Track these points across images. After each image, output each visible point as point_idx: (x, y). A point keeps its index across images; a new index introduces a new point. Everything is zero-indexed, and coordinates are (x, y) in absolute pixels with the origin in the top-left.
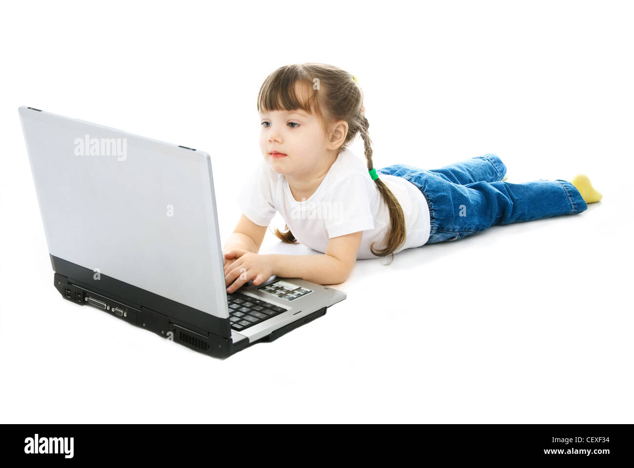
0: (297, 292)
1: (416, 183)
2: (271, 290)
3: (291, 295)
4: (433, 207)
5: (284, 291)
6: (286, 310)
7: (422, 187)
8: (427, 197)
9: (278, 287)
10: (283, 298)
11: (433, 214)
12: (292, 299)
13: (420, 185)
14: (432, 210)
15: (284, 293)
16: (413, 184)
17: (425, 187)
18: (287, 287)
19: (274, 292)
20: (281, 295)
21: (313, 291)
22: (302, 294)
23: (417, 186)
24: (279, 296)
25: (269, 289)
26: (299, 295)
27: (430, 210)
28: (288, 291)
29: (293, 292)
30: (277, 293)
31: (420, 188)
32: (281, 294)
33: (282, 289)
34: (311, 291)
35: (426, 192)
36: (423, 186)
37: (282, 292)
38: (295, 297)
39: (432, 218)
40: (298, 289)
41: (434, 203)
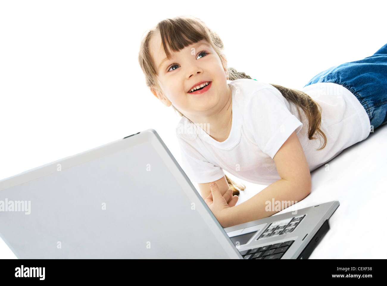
0: (293, 223)
1: (330, 80)
2: (269, 234)
3: (290, 228)
4: (355, 89)
5: (282, 228)
6: (294, 241)
7: (336, 80)
8: (345, 85)
9: (273, 229)
10: (284, 234)
11: (360, 95)
12: (293, 230)
13: (334, 80)
14: (356, 92)
15: (282, 230)
16: (327, 82)
17: (339, 79)
18: (281, 224)
19: (273, 233)
20: (281, 233)
21: (307, 214)
22: (298, 221)
23: (332, 82)
24: (280, 234)
25: (267, 234)
26: (297, 224)
27: (354, 94)
28: (285, 226)
29: (289, 225)
30: (276, 233)
31: (335, 82)
32: (280, 231)
33: (278, 227)
34: (305, 215)
35: (341, 82)
36: (336, 78)
37: (280, 230)
38: (294, 227)
39: (360, 99)
40: (293, 220)
41: (354, 86)
